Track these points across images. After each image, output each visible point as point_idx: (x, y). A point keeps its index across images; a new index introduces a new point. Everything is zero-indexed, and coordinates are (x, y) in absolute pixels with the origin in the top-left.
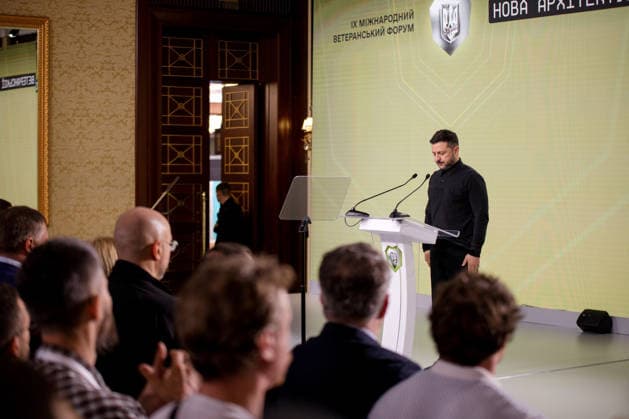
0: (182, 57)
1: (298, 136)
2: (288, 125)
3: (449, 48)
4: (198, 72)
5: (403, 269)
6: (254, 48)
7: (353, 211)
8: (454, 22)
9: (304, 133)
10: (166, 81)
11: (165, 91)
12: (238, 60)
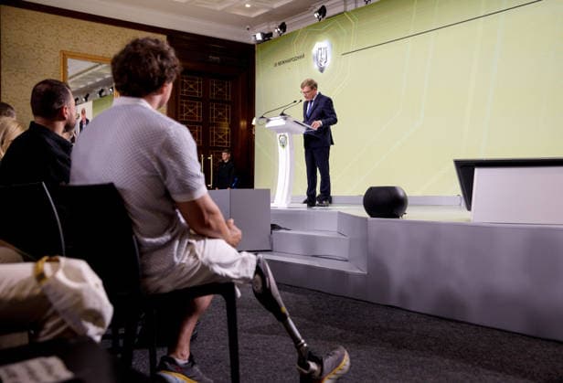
0: (191, 86)
1: (250, 127)
2: (245, 123)
3: (322, 70)
4: (200, 94)
5: (288, 146)
6: (228, 84)
7: (262, 117)
8: (324, 56)
9: (253, 126)
10: (183, 97)
11: (182, 102)
12: (220, 90)
